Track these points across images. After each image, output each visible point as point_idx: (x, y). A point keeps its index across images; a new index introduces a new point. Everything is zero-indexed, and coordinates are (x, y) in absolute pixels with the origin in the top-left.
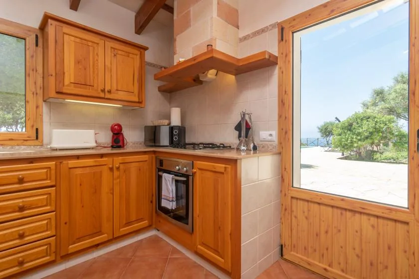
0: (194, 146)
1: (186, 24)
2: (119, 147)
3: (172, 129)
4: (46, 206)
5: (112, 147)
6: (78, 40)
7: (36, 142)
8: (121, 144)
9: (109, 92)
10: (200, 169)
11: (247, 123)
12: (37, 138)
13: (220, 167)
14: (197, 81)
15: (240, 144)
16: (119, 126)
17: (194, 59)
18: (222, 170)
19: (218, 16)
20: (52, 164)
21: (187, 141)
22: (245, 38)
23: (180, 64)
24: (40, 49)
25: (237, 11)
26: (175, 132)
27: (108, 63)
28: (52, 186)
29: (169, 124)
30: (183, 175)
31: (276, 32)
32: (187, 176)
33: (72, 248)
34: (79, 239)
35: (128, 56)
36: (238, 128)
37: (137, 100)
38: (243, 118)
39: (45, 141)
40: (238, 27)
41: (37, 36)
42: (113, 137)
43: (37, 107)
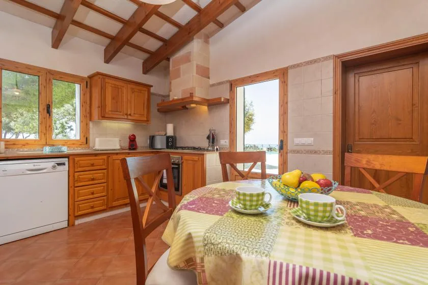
0: (182, 148)
1: (178, 75)
2: (134, 149)
3: (168, 138)
4: (102, 179)
5: (130, 149)
6: (113, 86)
7: (86, 146)
8: (135, 147)
9: (130, 115)
10: (186, 160)
11: (213, 135)
12: (87, 143)
13: (196, 158)
14: (184, 108)
15: (209, 147)
16: (134, 135)
17: (182, 99)
18: (197, 159)
19: (197, 74)
20: (105, 157)
21: (177, 146)
22: (213, 85)
23: (174, 100)
24: (88, 89)
25: (209, 68)
26: (170, 140)
27: (129, 98)
28: (105, 169)
29: (166, 134)
30: (176, 164)
31: (228, 85)
32: (178, 165)
33: (115, 204)
34: (118, 200)
35: (141, 93)
36: (208, 138)
37: (145, 119)
38: (210, 133)
39: (91, 145)
40: (209, 78)
41: (87, 82)
42: (130, 143)
43: (87, 124)
